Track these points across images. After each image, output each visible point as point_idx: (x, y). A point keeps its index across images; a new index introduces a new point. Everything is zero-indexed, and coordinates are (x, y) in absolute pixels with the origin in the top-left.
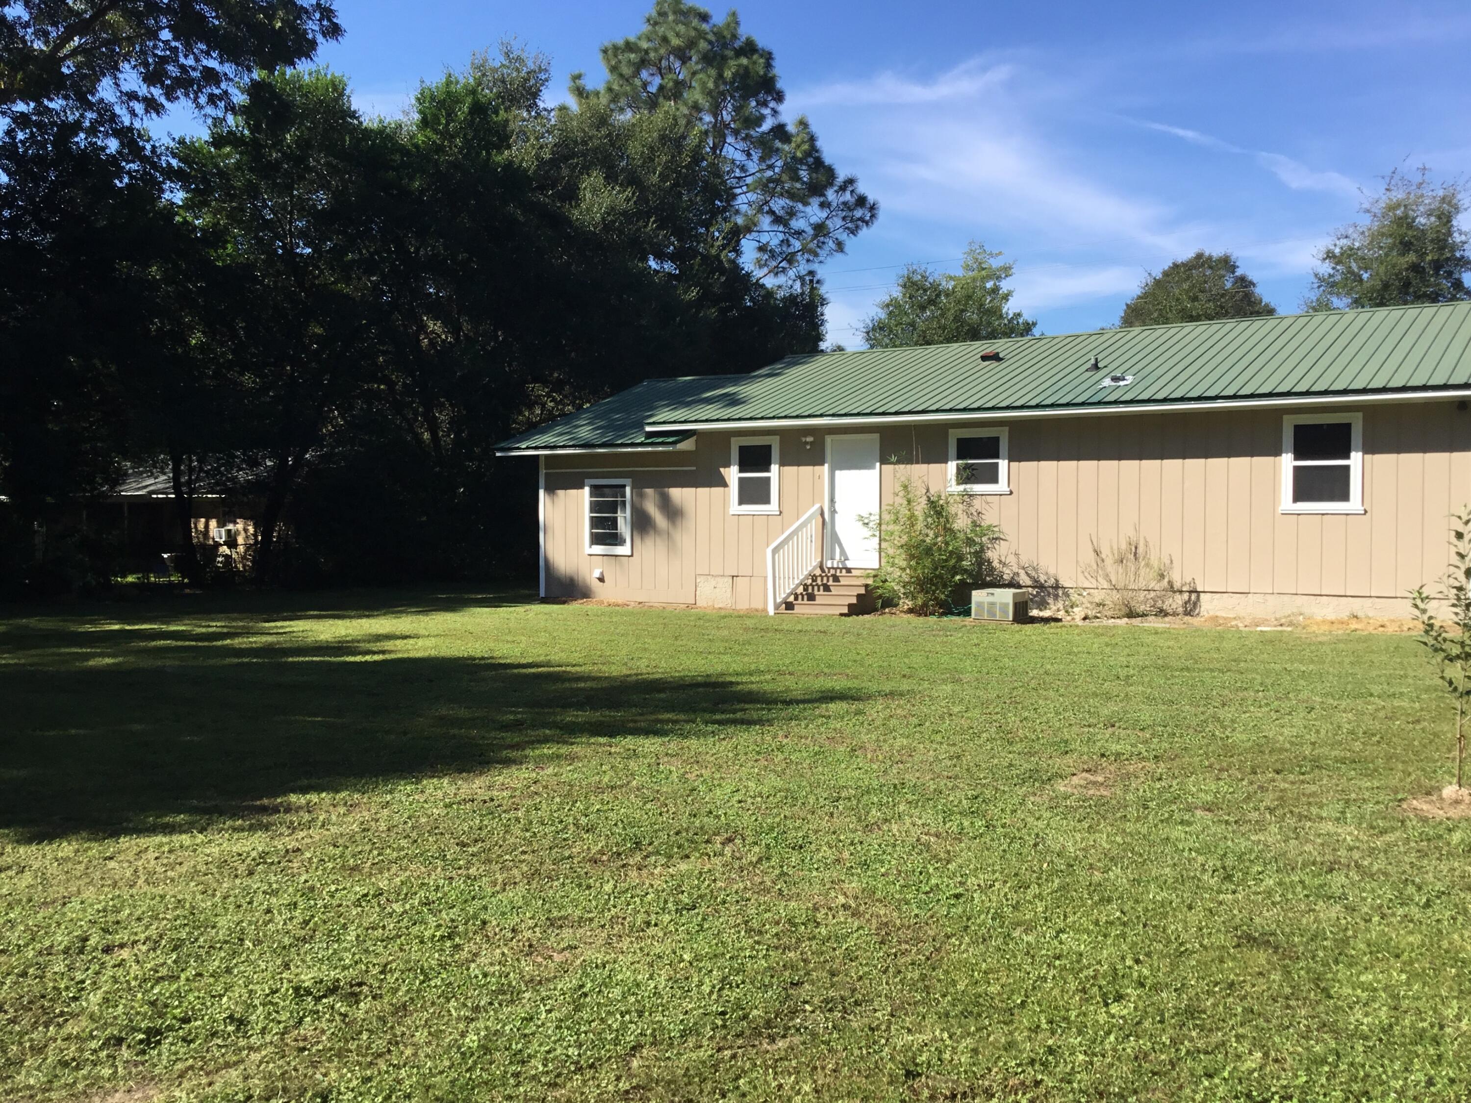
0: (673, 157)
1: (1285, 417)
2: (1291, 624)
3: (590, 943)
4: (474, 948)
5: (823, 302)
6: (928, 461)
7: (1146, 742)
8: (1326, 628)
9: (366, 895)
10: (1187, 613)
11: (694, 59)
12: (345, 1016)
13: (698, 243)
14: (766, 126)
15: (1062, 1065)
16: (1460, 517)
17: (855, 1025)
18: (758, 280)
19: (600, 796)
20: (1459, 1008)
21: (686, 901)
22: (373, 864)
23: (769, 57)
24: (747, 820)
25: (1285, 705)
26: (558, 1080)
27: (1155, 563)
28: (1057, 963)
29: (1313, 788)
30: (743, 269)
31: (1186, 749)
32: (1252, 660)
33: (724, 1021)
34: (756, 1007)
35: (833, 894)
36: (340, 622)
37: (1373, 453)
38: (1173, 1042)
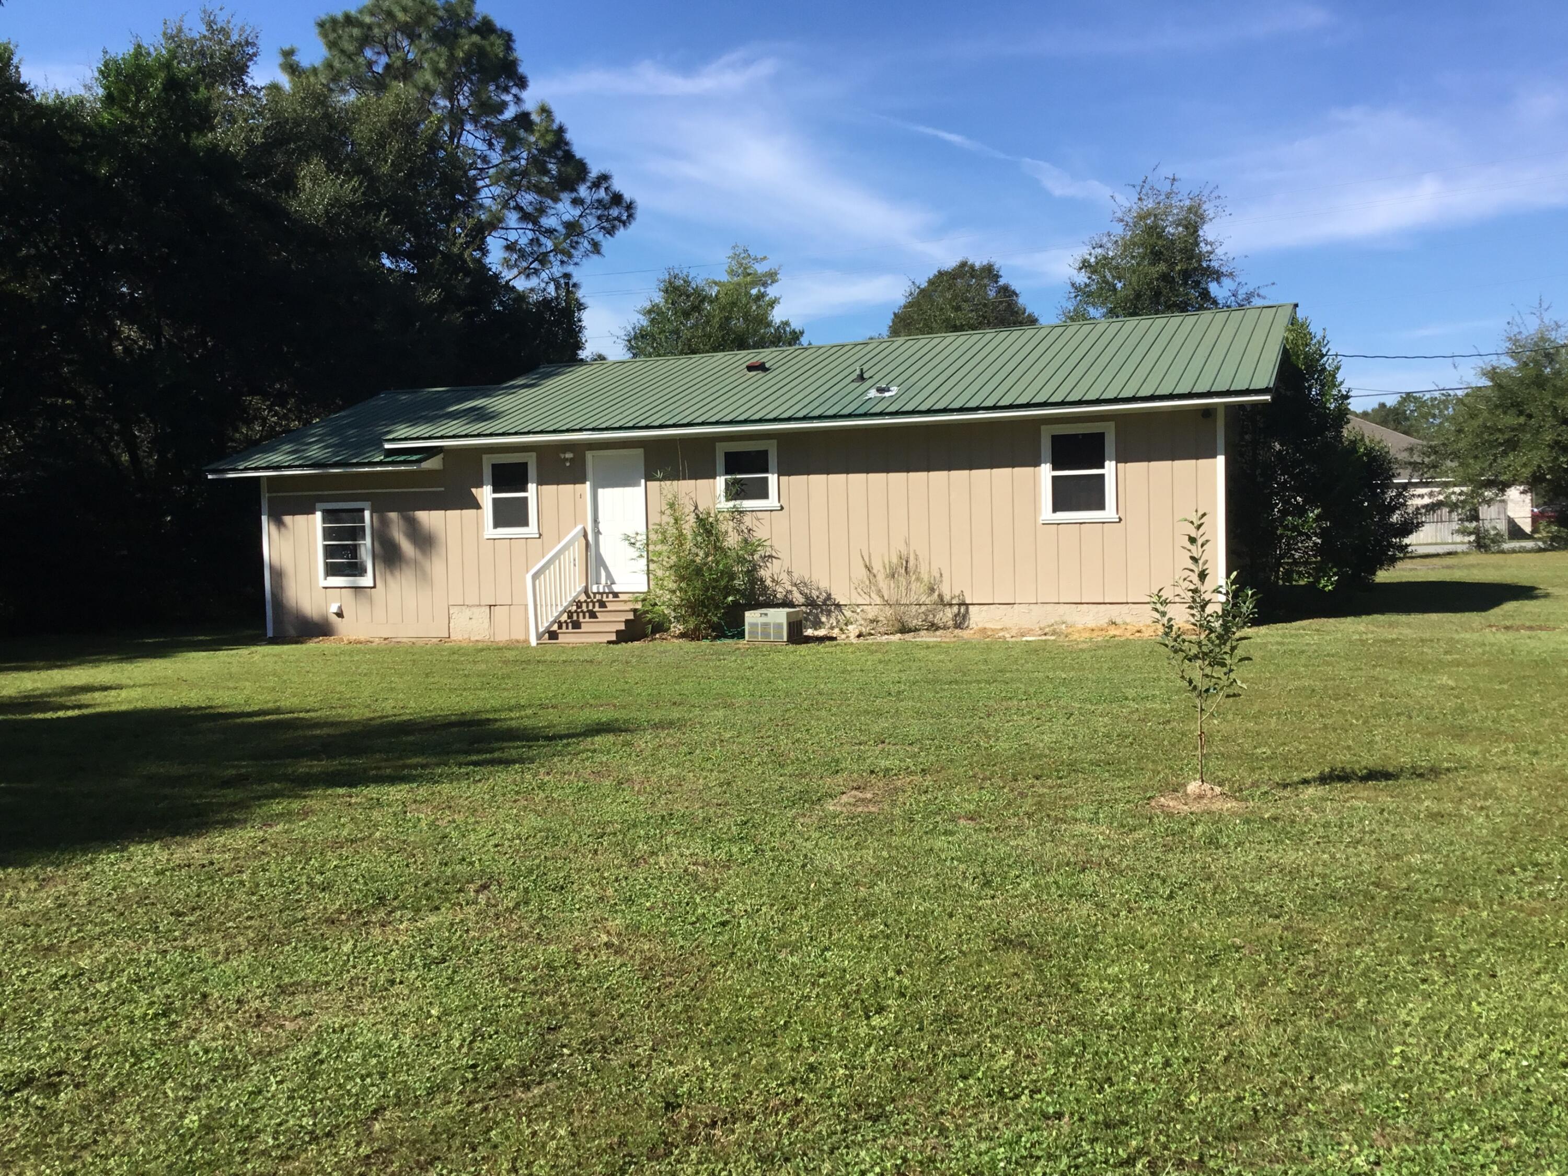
0: (407, 144)
1: (1043, 428)
2: (1054, 633)
3: (327, 1008)
4: (193, 1024)
5: (581, 307)
6: (695, 476)
7: (914, 756)
8: (1087, 635)
9: (65, 976)
10: (958, 626)
11: (424, 36)
12: (43, 1108)
13: (438, 240)
14: (509, 113)
15: (822, 1081)
16: (1192, 522)
17: (614, 1063)
18: (508, 282)
19: (338, 851)
20: (1196, 991)
21: (435, 954)
22: (72, 942)
23: (508, 38)
24: (503, 864)
25: (1047, 712)
26: (290, 1153)
27: (925, 577)
28: (822, 980)
29: (1070, 791)
30: (490, 269)
31: (951, 761)
32: (1018, 670)
33: (475, 1074)
34: (510, 1057)
35: (595, 934)
36: (25, 675)
37: (1126, 462)
38: (931, 1048)
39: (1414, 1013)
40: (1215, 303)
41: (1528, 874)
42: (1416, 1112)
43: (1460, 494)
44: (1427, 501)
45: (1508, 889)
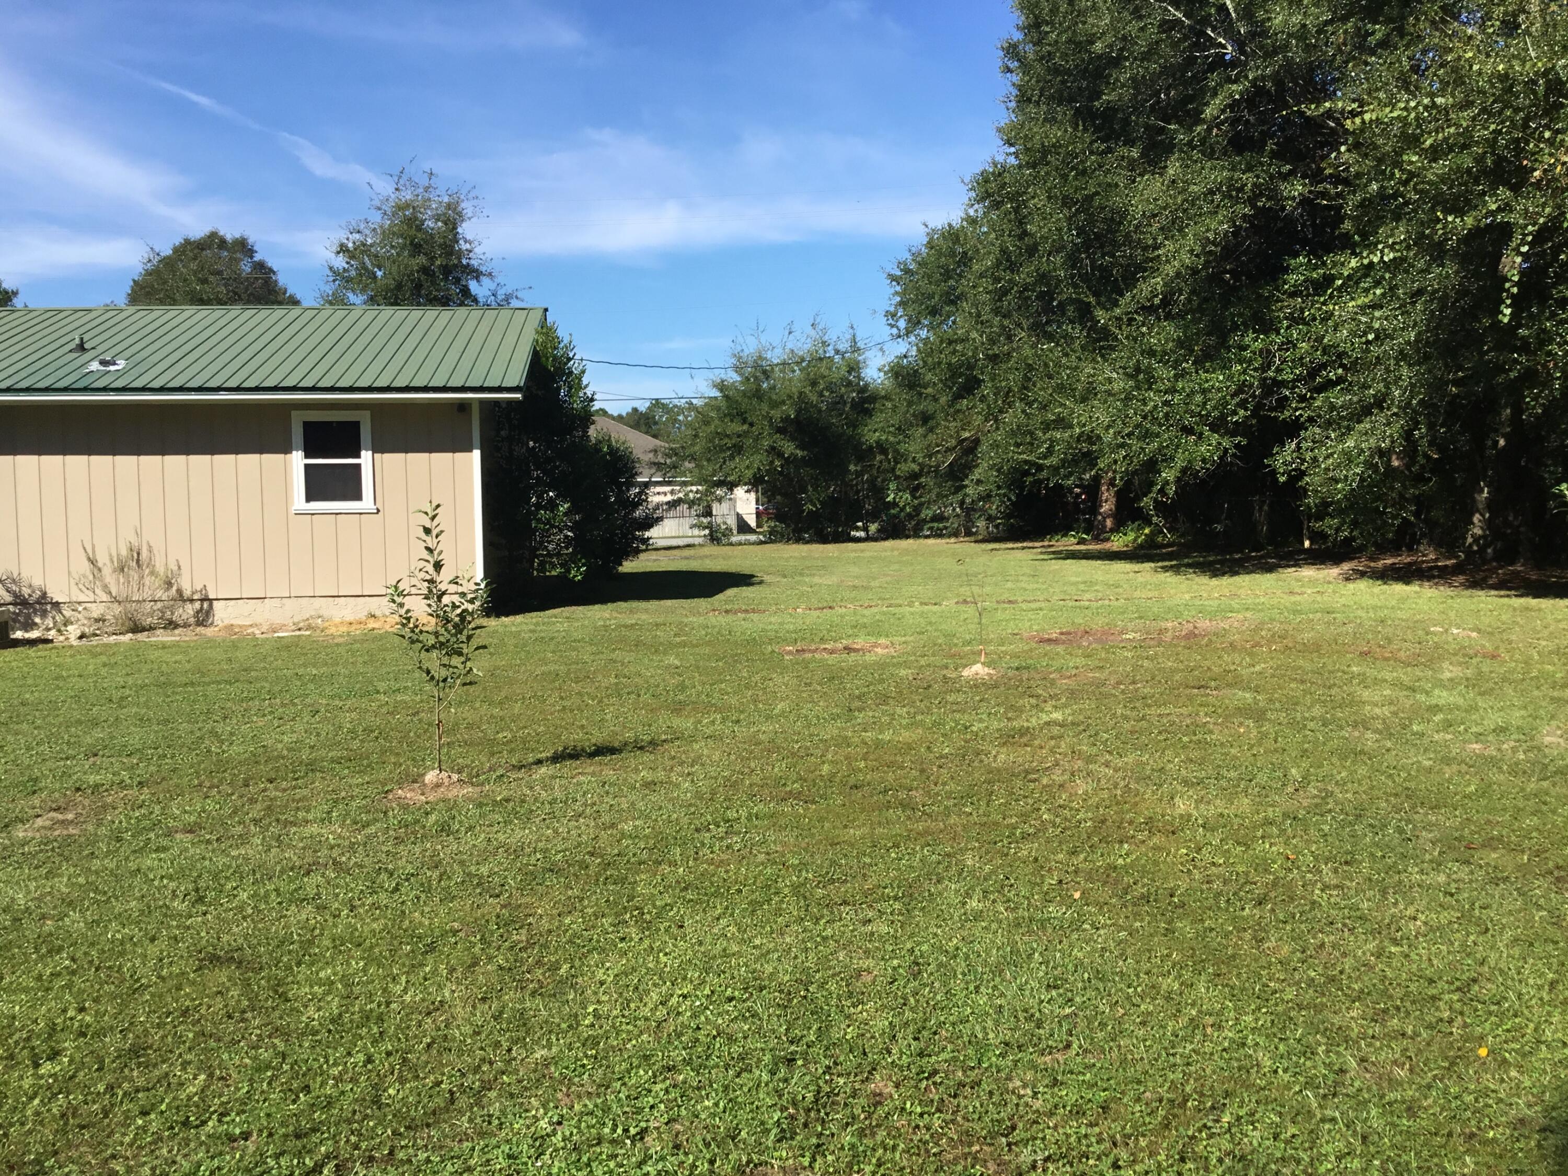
1: (293, 413)
2: (309, 628)
7: (131, 768)
8: (344, 629)
10: (200, 623)
16: (426, 513)
20: (408, 982)
25: (291, 711)
27: (160, 569)
29: (305, 792)
31: (175, 770)
32: (265, 668)
37: (383, 452)
38: (110, 1088)
39: (610, 972)
40: (476, 301)
41: (720, 829)
42: (601, 1066)
43: (697, 492)
44: (669, 498)
45: (703, 844)
